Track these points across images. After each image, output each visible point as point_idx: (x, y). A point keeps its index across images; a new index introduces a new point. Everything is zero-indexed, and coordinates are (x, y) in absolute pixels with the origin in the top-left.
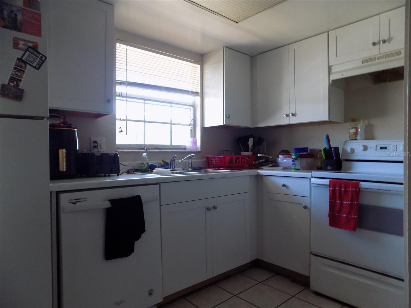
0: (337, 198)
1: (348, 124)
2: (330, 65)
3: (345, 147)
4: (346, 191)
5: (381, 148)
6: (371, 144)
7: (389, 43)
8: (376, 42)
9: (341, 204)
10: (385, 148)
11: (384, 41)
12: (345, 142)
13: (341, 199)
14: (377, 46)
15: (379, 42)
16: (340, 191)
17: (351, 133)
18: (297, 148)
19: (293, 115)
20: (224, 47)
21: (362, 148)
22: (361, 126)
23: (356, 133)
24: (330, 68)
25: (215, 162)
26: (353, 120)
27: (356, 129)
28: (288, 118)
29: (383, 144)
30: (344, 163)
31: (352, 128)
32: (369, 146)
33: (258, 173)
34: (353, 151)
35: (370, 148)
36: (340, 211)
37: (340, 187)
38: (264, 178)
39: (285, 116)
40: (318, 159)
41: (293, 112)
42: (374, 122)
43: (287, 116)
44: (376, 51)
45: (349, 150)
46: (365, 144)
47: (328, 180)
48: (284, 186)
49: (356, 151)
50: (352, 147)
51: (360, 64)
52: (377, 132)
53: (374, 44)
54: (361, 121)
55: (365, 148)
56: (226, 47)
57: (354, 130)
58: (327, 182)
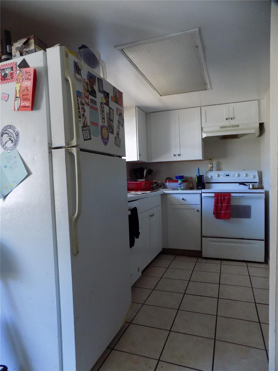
0: (219, 203)
1: (207, 162)
2: (202, 127)
3: (207, 175)
4: (224, 199)
5: (226, 175)
6: (221, 173)
7: (234, 120)
8: (227, 118)
9: (222, 206)
10: (229, 175)
11: (232, 119)
12: (207, 172)
13: (221, 203)
14: (228, 120)
15: (229, 118)
16: (221, 199)
17: (210, 167)
18: (180, 176)
19: (179, 155)
20: (136, 106)
21: (217, 176)
22: (214, 163)
23: (212, 167)
24: (202, 128)
25: (132, 187)
26: (210, 159)
27: (212, 164)
28: (175, 157)
29: (228, 173)
30: (206, 185)
31: (210, 164)
32: (220, 174)
33: (164, 192)
34: (212, 177)
35: (221, 175)
36: (221, 210)
37: (221, 197)
38: (168, 195)
39: (173, 155)
40: (190, 182)
41: (179, 154)
42: (221, 161)
43: (175, 155)
44: (227, 123)
45: (210, 177)
46: (218, 173)
47: (214, 194)
48: (183, 199)
49: (213, 177)
50: (211, 175)
51: (219, 129)
52: (223, 166)
53: (227, 119)
54: (215, 161)
55: (219, 176)
56: (138, 107)
57: (211, 165)
58: (213, 195)
